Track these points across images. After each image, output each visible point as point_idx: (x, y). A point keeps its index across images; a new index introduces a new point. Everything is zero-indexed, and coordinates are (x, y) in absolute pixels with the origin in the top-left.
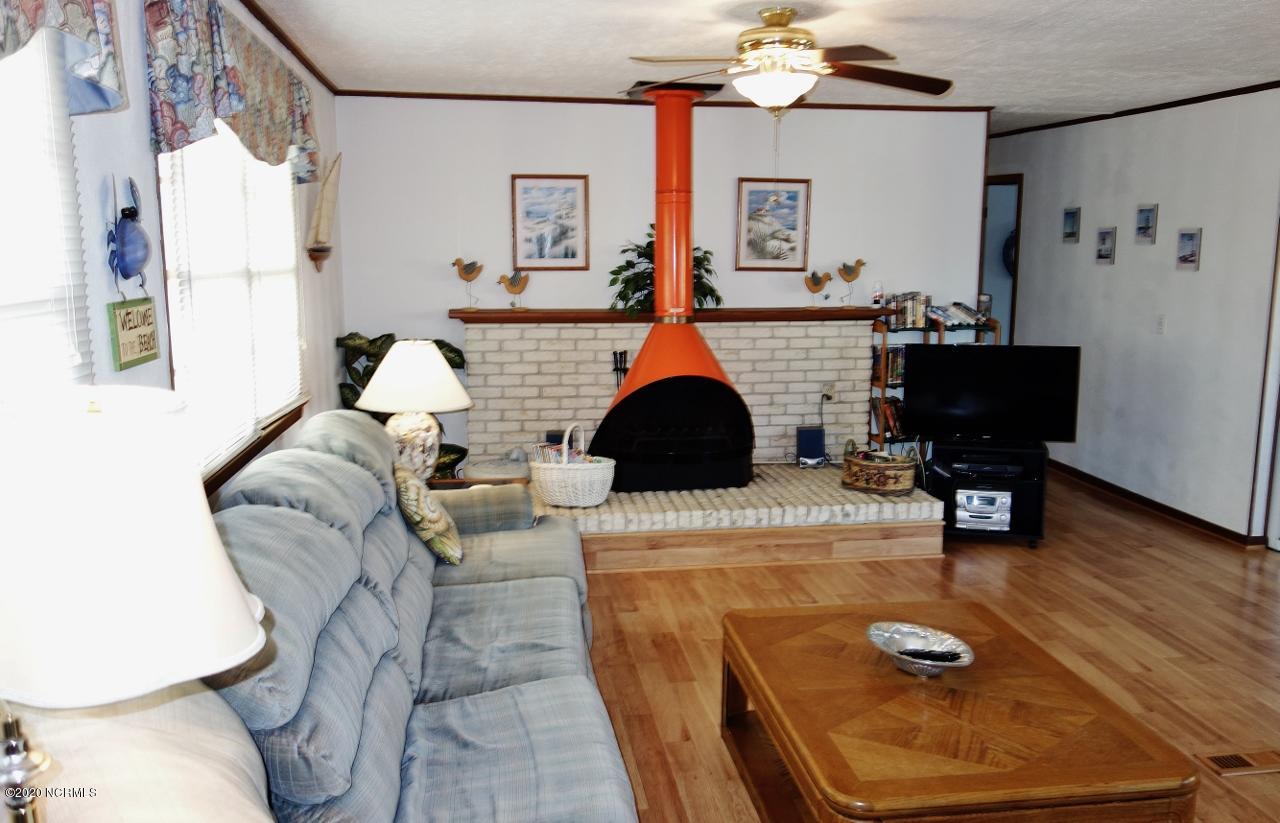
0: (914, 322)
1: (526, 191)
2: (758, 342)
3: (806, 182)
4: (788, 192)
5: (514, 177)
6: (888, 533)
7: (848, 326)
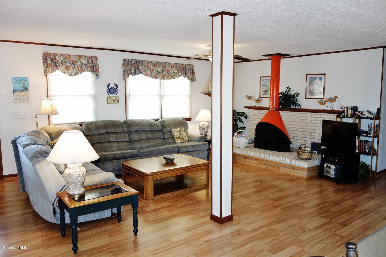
0: (347, 115)
1: (263, 80)
2: (307, 118)
3: (324, 74)
4: (319, 77)
5: (260, 77)
6: (293, 168)
7: (332, 115)
